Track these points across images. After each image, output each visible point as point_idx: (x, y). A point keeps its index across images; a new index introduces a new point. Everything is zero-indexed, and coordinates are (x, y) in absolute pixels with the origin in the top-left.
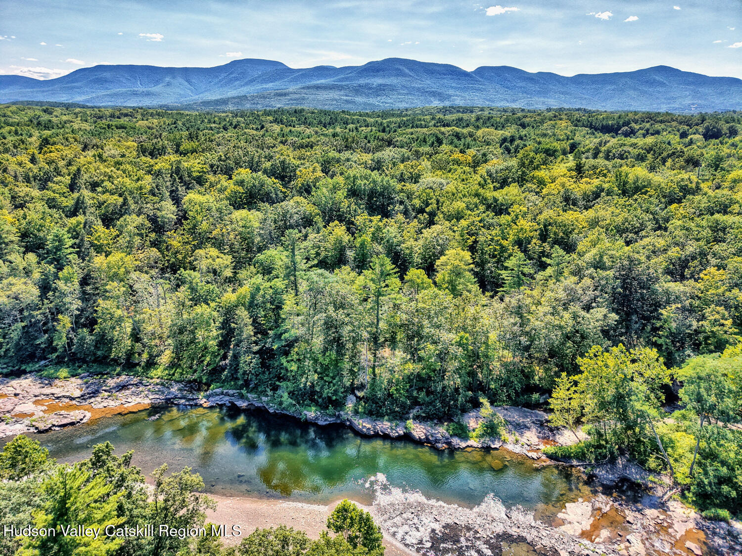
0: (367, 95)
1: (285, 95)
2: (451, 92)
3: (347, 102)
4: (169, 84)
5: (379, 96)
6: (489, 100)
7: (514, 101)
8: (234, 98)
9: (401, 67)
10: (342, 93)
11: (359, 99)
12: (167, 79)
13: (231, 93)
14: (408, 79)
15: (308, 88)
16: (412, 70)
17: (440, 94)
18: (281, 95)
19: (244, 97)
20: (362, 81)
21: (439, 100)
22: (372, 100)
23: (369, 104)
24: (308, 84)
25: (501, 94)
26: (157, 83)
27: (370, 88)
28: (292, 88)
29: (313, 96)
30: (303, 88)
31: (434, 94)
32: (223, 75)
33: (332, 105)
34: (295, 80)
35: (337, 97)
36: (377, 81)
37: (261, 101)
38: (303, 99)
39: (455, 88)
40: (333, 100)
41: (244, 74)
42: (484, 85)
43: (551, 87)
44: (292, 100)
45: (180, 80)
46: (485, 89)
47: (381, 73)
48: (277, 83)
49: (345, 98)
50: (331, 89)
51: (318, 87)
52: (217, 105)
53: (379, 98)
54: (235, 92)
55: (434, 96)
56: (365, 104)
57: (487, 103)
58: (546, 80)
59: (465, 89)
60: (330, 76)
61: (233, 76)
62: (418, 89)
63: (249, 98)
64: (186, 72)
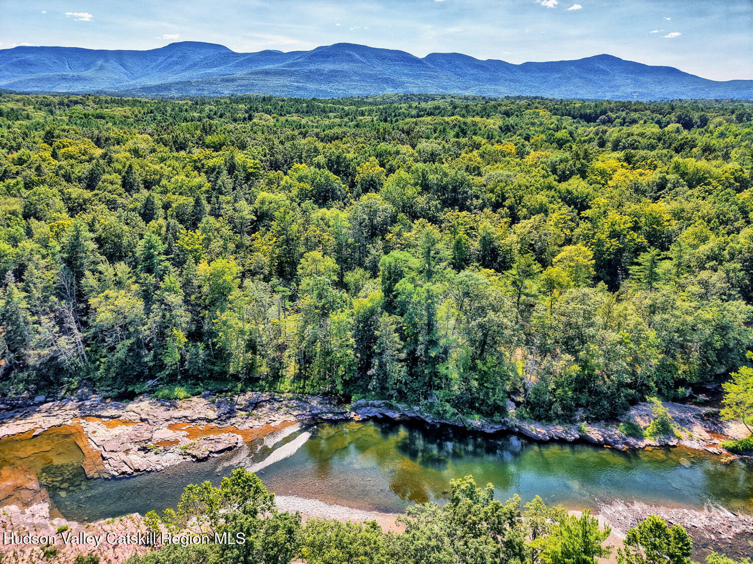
0: (319, 82)
1: (233, 80)
2: (404, 79)
3: (298, 88)
4: (101, 68)
5: (330, 82)
6: (442, 88)
7: (466, 88)
8: (177, 83)
9: (351, 53)
10: (292, 79)
11: (312, 86)
12: (99, 63)
13: (171, 78)
14: (360, 65)
15: (256, 73)
16: (363, 56)
17: (393, 81)
18: (228, 81)
19: (189, 83)
20: (313, 67)
21: (393, 87)
22: (323, 87)
23: (321, 91)
24: (254, 69)
25: (453, 81)
26: (88, 66)
27: (322, 75)
28: (239, 73)
29: (263, 82)
30: (251, 74)
31: (387, 81)
32: (161, 59)
33: (283, 91)
34: (240, 65)
35: (287, 83)
36: (328, 67)
37: (206, 87)
38: (253, 85)
39: (407, 75)
40: (283, 87)
41: (184, 57)
42: (437, 72)
43: (501, 74)
44: (240, 86)
45: (113, 64)
46: (437, 77)
47: (331, 59)
48: (222, 68)
49: (296, 84)
50: (280, 74)
51: (267, 73)
52: (158, 91)
53: (331, 85)
54: (176, 76)
55: (387, 83)
56: (317, 90)
57: (441, 90)
58: (496, 68)
59: (418, 76)
60: (278, 61)
61: (173, 59)
62: (371, 76)
63: (193, 84)
64: (120, 55)
